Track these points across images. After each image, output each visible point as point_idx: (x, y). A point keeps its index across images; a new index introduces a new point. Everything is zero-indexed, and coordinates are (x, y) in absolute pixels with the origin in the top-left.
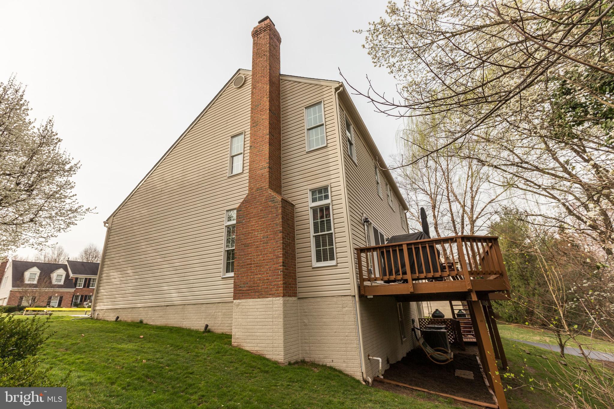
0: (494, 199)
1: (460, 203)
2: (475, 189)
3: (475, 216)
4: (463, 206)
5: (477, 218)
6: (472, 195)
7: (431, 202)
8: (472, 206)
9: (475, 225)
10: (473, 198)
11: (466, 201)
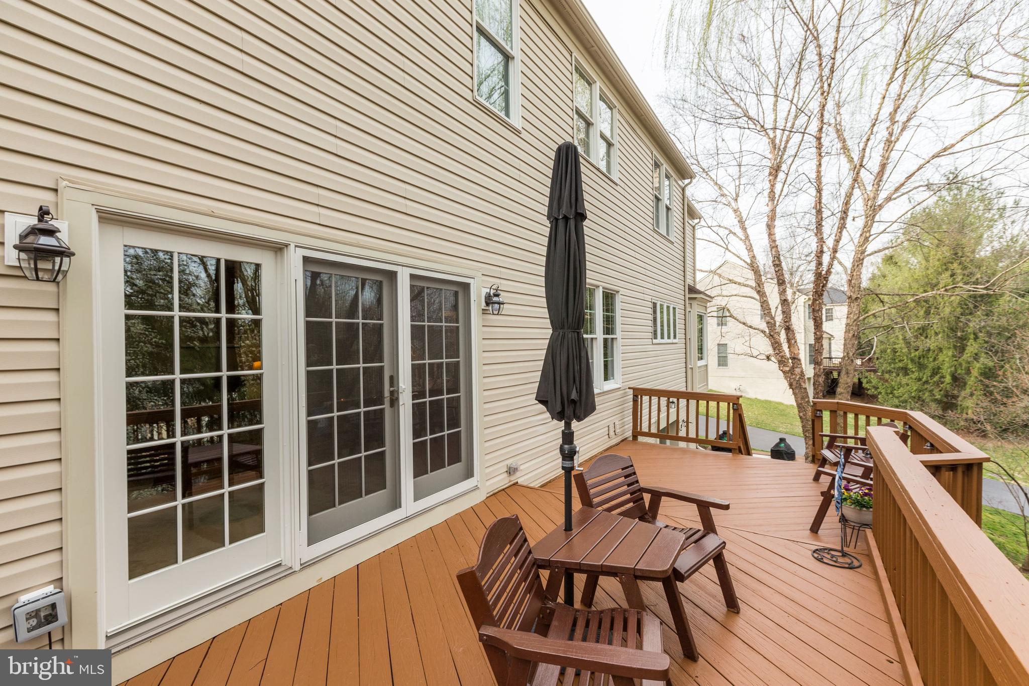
0: (953, 146)
1: (851, 160)
2: (901, 117)
3: (883, 195)
4: (858, 168)
5: (889, 199)
6: (891, 134)
7: (770, 156)
8: (883, 166)
9: (877, 218)
10: (889, 144)
11: (868, 150)
